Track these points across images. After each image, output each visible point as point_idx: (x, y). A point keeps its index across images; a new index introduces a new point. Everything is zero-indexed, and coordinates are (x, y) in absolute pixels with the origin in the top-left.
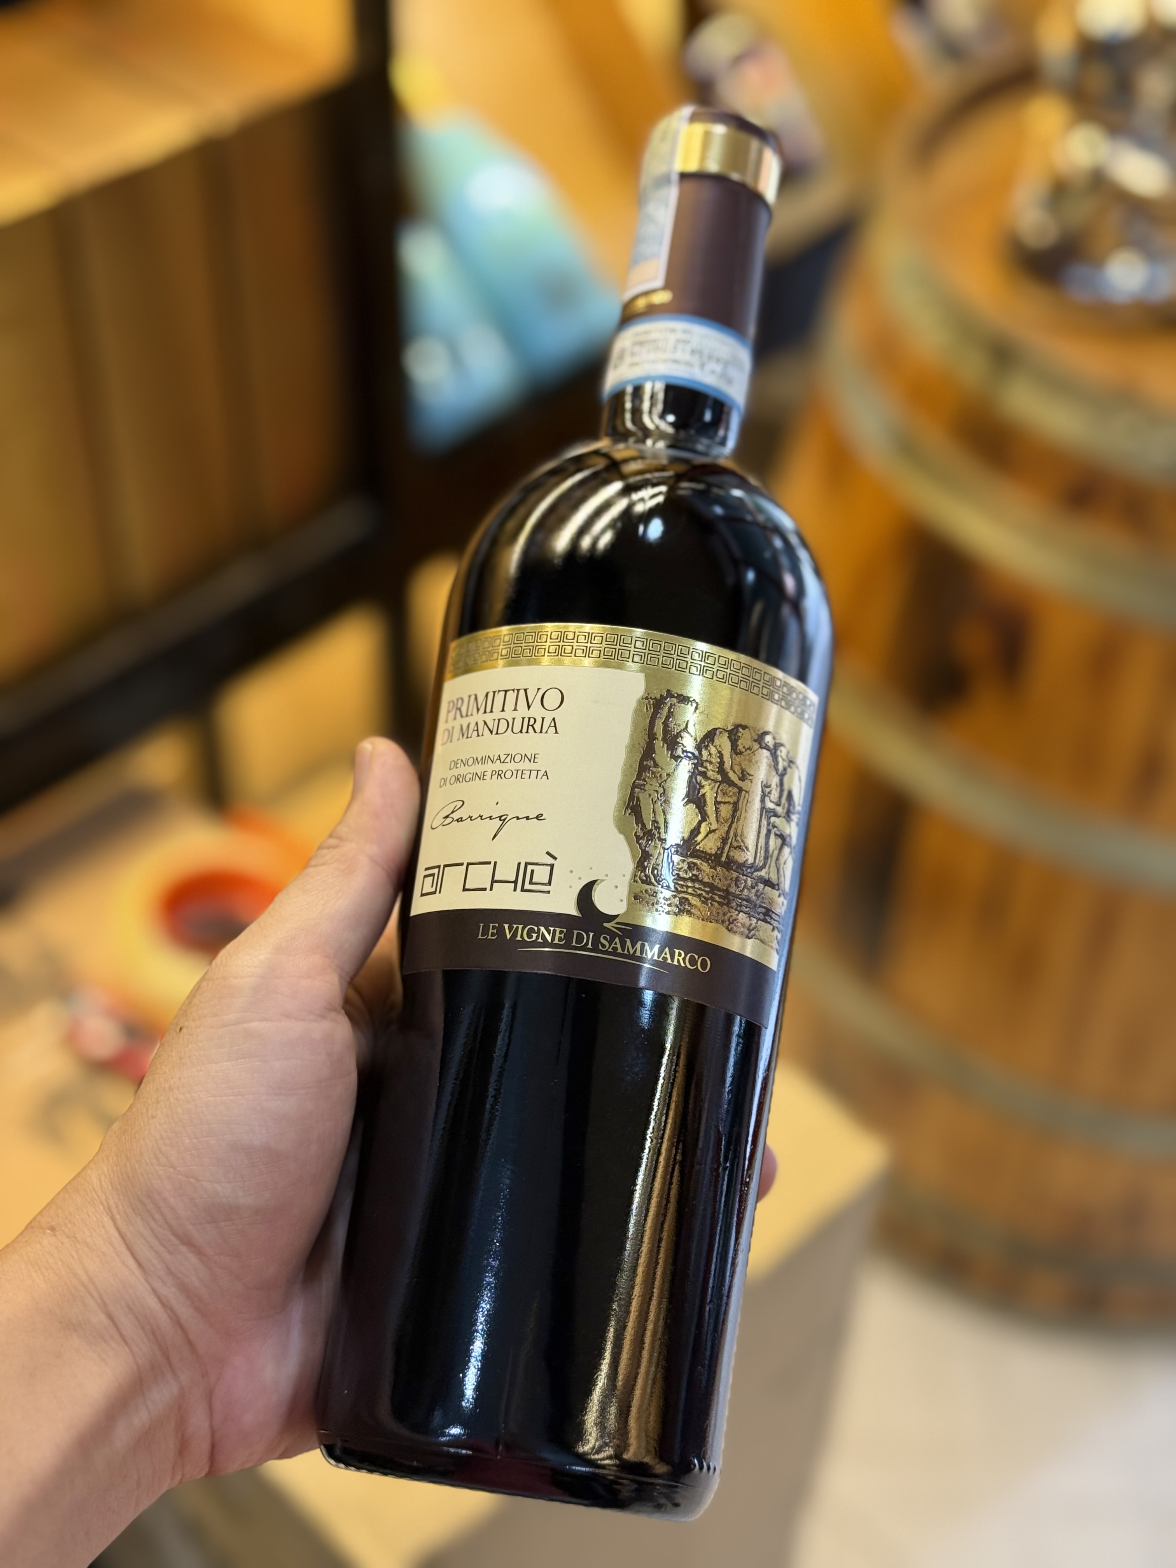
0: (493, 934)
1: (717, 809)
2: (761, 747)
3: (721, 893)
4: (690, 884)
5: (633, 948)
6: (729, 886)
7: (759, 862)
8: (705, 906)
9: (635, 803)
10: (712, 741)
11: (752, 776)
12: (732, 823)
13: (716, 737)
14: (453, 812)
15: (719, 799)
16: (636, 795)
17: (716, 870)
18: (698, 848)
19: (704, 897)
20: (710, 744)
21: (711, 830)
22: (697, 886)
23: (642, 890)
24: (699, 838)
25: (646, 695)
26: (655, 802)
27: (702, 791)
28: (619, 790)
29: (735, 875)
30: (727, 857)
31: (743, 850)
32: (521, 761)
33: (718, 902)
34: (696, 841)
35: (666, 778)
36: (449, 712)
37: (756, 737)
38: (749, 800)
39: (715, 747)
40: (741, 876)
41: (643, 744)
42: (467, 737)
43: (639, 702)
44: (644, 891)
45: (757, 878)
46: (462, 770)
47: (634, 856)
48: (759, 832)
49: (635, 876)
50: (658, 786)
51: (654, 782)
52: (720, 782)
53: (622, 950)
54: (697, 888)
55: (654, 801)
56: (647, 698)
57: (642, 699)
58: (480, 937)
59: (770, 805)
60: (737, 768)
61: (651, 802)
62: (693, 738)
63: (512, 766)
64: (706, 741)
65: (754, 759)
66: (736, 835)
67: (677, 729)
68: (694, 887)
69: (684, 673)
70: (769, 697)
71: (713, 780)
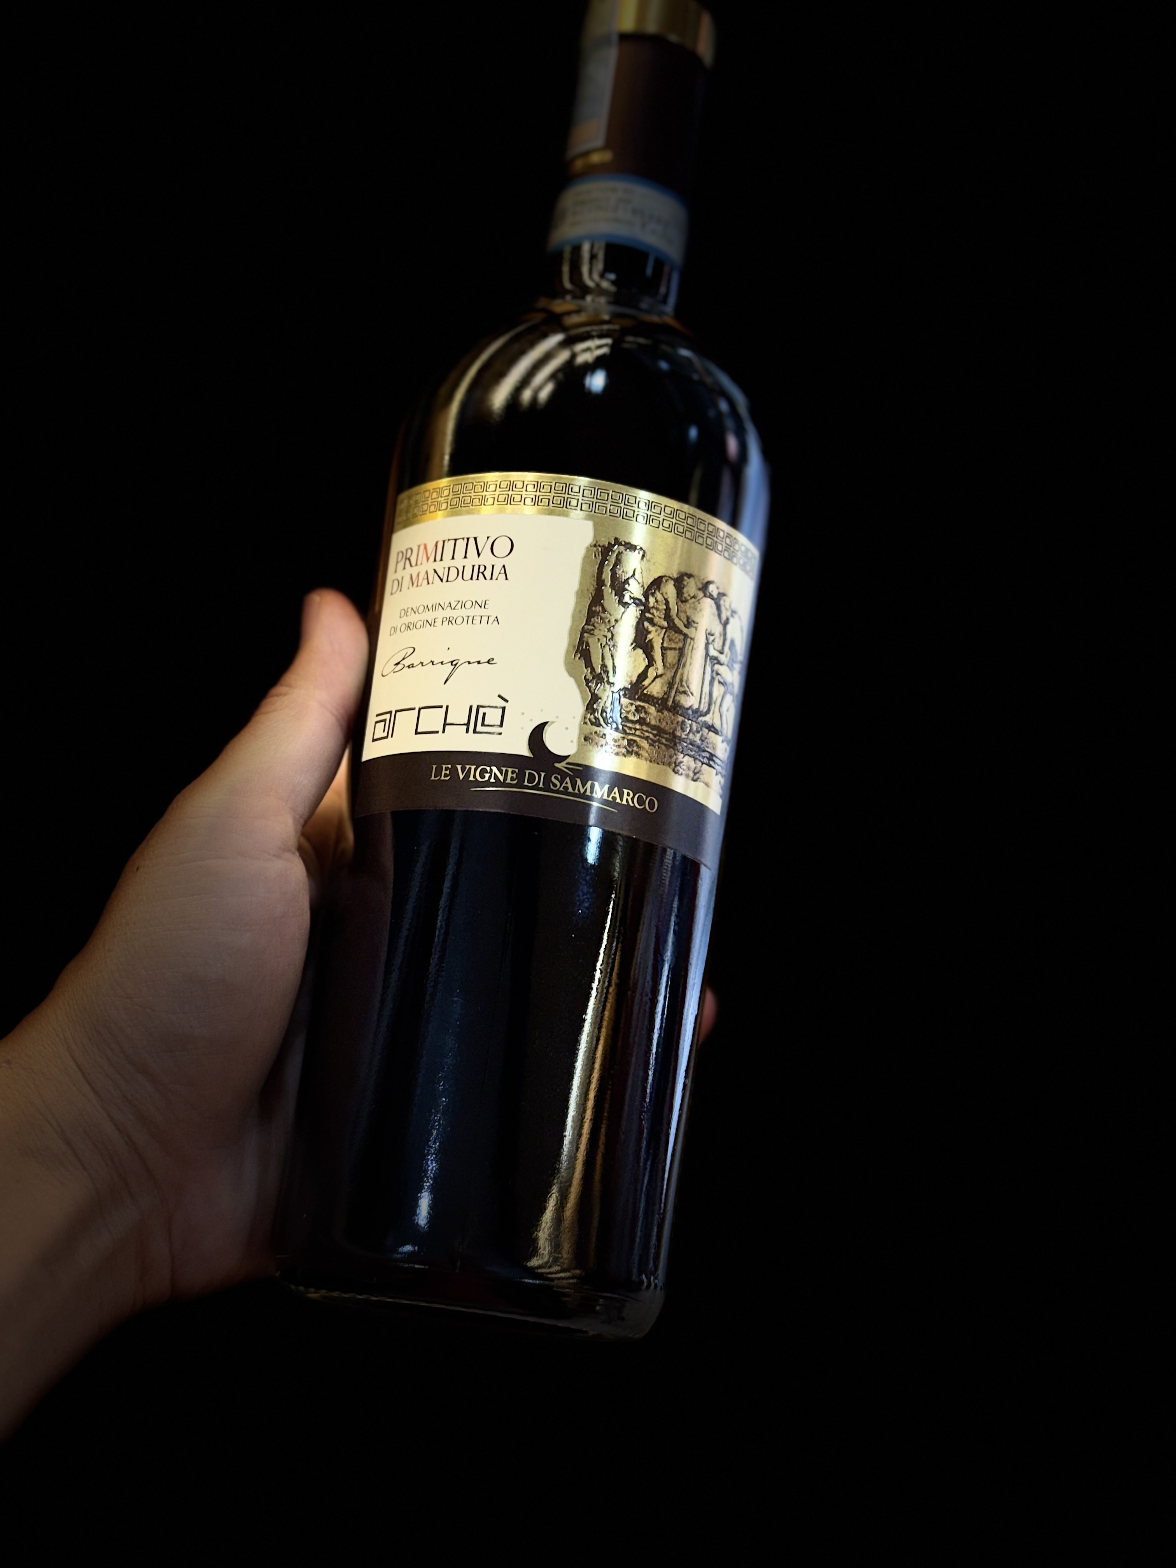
0: (446, 775)
1: (663, 654)
2: (705, 596)
3: (667, 736)
4: (638, 727)
5: (583, 788)
6: (675, 729)
7: (704, 708)
8: (653, 748)
9: (584, 647)
10: (659, 588)
11: (697, 623)
12: (678, 668)
13: (662, 585)
14: (404, 659)
15: (665, 645)
16: (585, 639)
17: (662, 713)
18: (645, 692)
19: (652, 740)
20: (657, 592)
21: (658, 674)
22: (645, 728)
23: (591, 731)
24: (646, 683)
25: (594, 542)
26: (604, 647)
27: (650, 637)
28: (570, 634)
29: (680, 719)
30: (674, 701)
31: (688, 695)
32: (472, 606)
33: (665, 745)
34: (644, 685)
35: (614, 624)
36: (397, 562)
37: (700, 586)
38: (694, 647)
39: (662, 594)
40: (686, 720)
41: (592, 589)
42: (417, 586)
43: (588, 549)
44: (593, 733)
45: (701, 723)
46: (412, 618)
47: (583, 699)
48: (703, 679)
49: (585, 718)
50: (607, 630)
51: (603, 627)
52: (666, 628)
53: (573, 790)
54: (645, 731)
55: (603, 645)
56: (595, 546)
57: (591, 546)
58: (433, 778)
59: (713, 652)
60: (683, 616)
61: (600, 647)
62: (641, 585)
63: (464, 613)
64: (653, 588)
65: (699, 607)
66: (681, 680)
67: (625, 576)
68: (642, 729)
69: (630, 521)
70: (712, 547)
71: (659, 626)
